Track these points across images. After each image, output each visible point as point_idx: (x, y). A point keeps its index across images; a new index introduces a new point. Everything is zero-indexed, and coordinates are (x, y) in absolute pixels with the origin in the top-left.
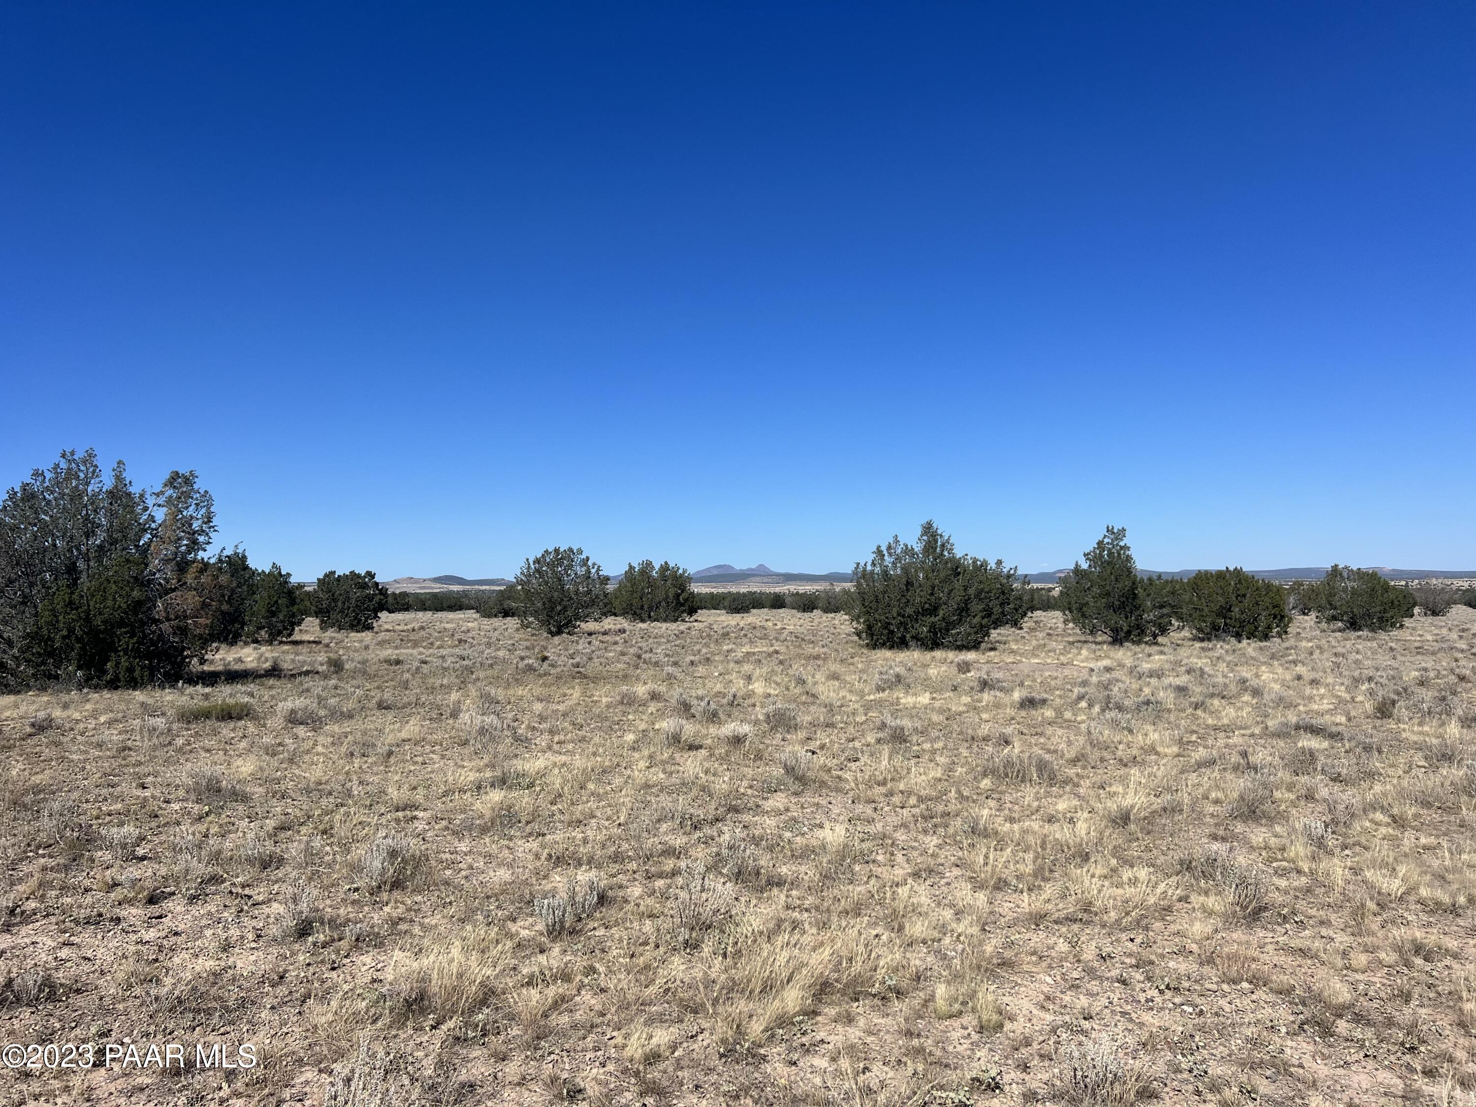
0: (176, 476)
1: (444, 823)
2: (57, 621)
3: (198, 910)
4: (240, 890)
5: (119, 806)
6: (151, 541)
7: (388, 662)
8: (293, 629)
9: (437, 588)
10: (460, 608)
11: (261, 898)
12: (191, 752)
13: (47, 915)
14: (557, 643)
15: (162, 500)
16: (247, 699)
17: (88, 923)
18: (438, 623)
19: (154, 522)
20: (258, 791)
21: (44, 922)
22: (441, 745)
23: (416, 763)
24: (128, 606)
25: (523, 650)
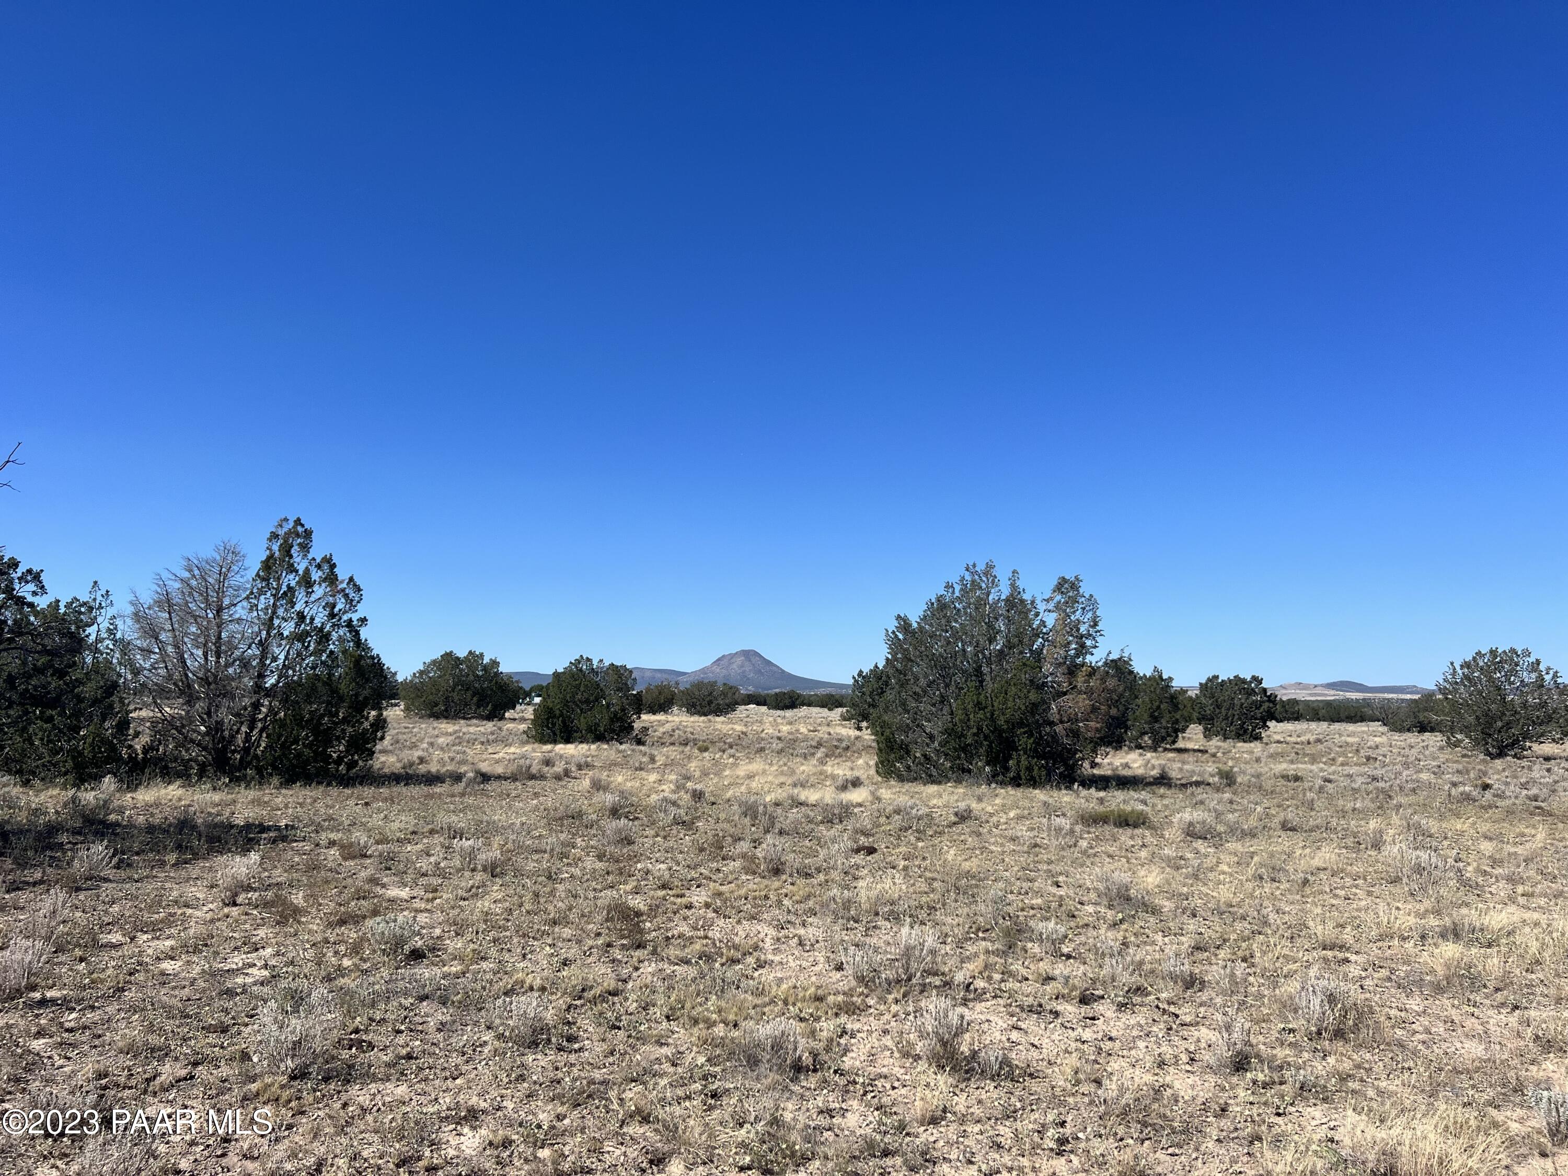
0: (1063, 581)
1: (1384, 973)
2: (969, 720)
3: (1128, 1019)
4: (1166, 1007)
5: (1039, 901)
6: (1043, 646)
7: (1285, 777)
8: (1177, 736)
9: (1331, 695)
10: (1362, 719)
11: (1188, 1019)
12: (1095, 855)
13: (995, 997)
14: (1500, 768)
15: (1051, 606)
16: (1141, 807)
17: (1030, 1011)
18: (1337, 736)
19: (1045, 627)
20: (1168, 905)
21: (993, 1002)
22: (1365, 880)
23: (1336, 896)
24: (1026, 707)
25: (1453, 773)
